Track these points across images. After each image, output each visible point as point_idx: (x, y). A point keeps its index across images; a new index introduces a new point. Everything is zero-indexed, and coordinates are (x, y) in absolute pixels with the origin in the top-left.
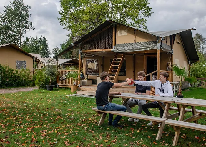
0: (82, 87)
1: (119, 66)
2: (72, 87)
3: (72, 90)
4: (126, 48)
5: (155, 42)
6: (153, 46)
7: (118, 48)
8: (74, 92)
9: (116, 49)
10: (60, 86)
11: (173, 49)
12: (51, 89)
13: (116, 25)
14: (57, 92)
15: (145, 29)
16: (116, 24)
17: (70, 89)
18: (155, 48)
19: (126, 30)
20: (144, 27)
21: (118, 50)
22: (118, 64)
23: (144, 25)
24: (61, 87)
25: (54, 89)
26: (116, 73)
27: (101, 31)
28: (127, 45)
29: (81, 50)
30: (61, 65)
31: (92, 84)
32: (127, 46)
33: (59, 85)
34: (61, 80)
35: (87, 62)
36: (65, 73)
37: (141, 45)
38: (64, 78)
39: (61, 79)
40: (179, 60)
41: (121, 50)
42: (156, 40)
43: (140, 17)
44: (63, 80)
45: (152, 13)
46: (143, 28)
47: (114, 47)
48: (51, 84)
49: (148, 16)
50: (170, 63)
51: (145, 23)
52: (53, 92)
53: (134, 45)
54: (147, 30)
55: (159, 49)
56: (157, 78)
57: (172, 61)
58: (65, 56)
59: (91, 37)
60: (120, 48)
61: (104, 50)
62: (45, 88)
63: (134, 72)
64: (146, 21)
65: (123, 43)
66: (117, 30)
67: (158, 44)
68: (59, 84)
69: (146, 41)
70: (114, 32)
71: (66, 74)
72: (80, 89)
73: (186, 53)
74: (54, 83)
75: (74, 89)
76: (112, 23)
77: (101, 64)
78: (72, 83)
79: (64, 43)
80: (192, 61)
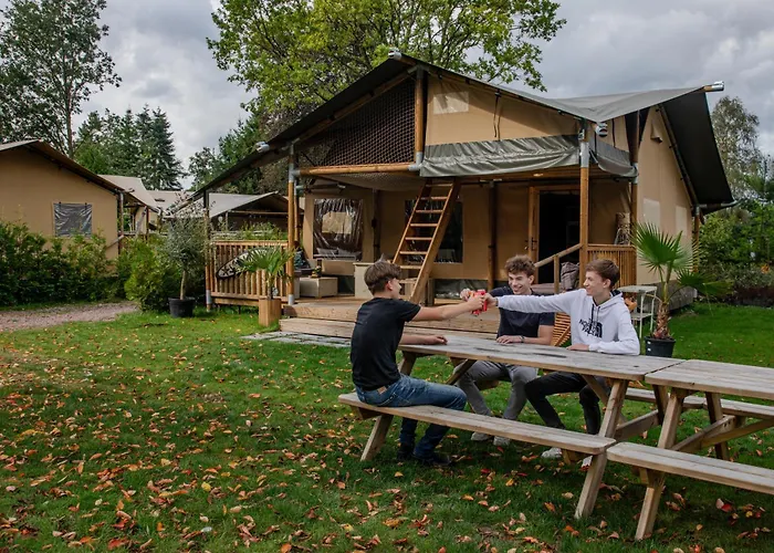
0: (301, 307)
1: (437, 225)
2: (263, 306)
3: (264, 317)
4: (463, 159)
5: (573, 140)
6: (566, 155)
7: (434, 159)
8: (271, 324)
9: (427, 165)
10: (218, 301)
11: (637, 165)
12: (186, 311)
13: (425, 73)
14: (207, 323)
15: (534, 84)
16: (428, 70)
17: (256, 311)
18: (573, 161)
19: (462, 93)
20: (530, 75)
21: (433, 167)
22: (435, 218)
23: (532, 71)
24: (221, 305)
25: (196, 310)
26: (427, 253)
27: (368, 96)
28: (466, 148)
29: (296, 167)
30: (220, 218)
31: (339, 291)
32: (469, 152)
33: (213, 298)
34: (223, 279)
35: (318, 211)
36: (238, 254)
37: (519, 150)
38: (234, 270)
39: (221, 273)
40: (657, 203)
41: (445, 167)
42: (576, 131)
43: (516, 38)
44: (229, 278)
45: (559, 23)
46: (527, 79)
47: (418, 155)
48: (186, 295)
49: (544, 33)
50: (628, 215)
51: (533, 62)
52: (192, 322)
53: (493, 150)
54: (543, 89)
55: (585, 164)
56: (578, 272)
57: (632, 208)
58: (237, 184)
59: (332, 118)
60: (440, 159)
61: (381, 167)
62: (163, 309)
63: (493, 247)
64: (539, 56)
65: (455, 142)
66: (430, 92)
67: (582, 145)
68: (213, 294)
69: (539, 134)
70: (418, 102)
71: (241, 257)
72: (293, 314)
73: (684, 175)
74: (197, 290)
75: (271, 313)
76: (411, 66)
77: (372, 218)
78: (264, 291)
79: (233, 133)
80: (705, 206)
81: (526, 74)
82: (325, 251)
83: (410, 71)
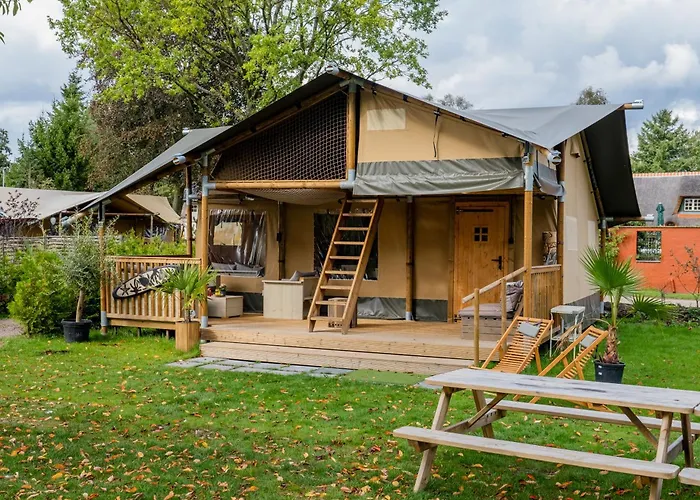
0: (217, 328)
1: (364, 244)
2: (181, 331)
3: (182, 341)
4: (401, 179)
5: (515, 163)
6: (510, 177)
7: (367, 177)
8: (191, 350)
9: (360, 183)
10: (113, 323)
11: (563, 183)
12: (82, 334)
13: (358, 87)
14: (109, 348)
16: (361, 84)
18: (517, 185)
19: (398, 110)
21: (369, 186)
22: (361, 236)
23: (416, 66)
24: (117, 327)
25: (92, 333)
27: (295, 108)
28: (402, 166)
29: (210, 179)
31: (244, 311)
32: (406, 171)
33: (109, 319)
34: (122, 299)
36: (141, 272)
37: (460, 171)
38: (136, 290)
39: (120, 293)
40: (575, 220)
41: (380, 186)
44: (129, 298)
45: (440, 14)
46: (412, 76)
47: (350, 172)
49: (424, 25)
50: (555, 234)
53: (432, 170)
55: (529, 187)
57: (559, 228)
59: (254, 130)
60: (374, 178)
61: (310, 183)
62: (58, 332)
63: (412, 265)
64: (424, 51)
66: (363, 108)
67: (526, 169)
68: (109, 315)
69: (478, 154)
70: (350, 116)
71: (145, 275)
72: (209, 337)
73: (594, 189)
75: (190, 337)
76: (342, 80)
77: (276, 232)
81: (409, 69)
82: (222, 266)
83: (342, 85)
